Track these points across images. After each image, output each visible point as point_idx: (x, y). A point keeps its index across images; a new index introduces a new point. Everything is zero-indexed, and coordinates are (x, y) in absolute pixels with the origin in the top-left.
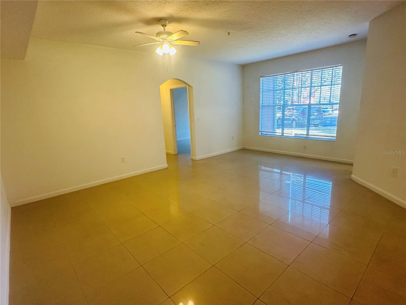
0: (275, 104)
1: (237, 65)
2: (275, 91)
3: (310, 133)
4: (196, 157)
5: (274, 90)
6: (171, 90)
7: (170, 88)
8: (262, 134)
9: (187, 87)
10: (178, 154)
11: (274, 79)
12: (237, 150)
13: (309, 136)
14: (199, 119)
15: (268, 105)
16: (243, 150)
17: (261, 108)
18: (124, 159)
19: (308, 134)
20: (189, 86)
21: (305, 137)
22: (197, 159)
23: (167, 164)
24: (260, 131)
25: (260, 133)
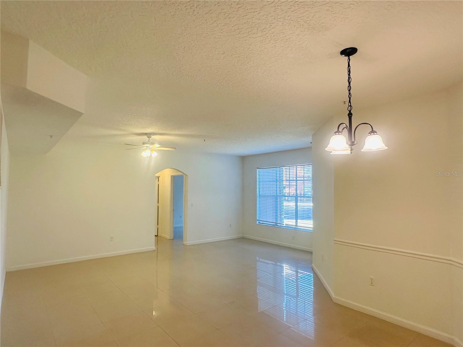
0: (282, 194)
1: (239, 156)
2: (281, 182)
3: (298, 224)
4: (187, 242)
5: (280, 180)
6: (172, 177)
7: (172, 175)
8: (259, 223)
9: (184, 175)
10: (173, 239)
11: (277, 170)
12: (235, 238)
13: (298, 227)
14: (193, 205)
15: (270, 194)
16: (242, 239)
17: (258, 197)
18: (112, 238)
19: (296, 225)
20: (185, 175)
21: (294, 228)
22: (188, 245)
23: (155, 246)
24: (257, 220)
25: (258, 221)
